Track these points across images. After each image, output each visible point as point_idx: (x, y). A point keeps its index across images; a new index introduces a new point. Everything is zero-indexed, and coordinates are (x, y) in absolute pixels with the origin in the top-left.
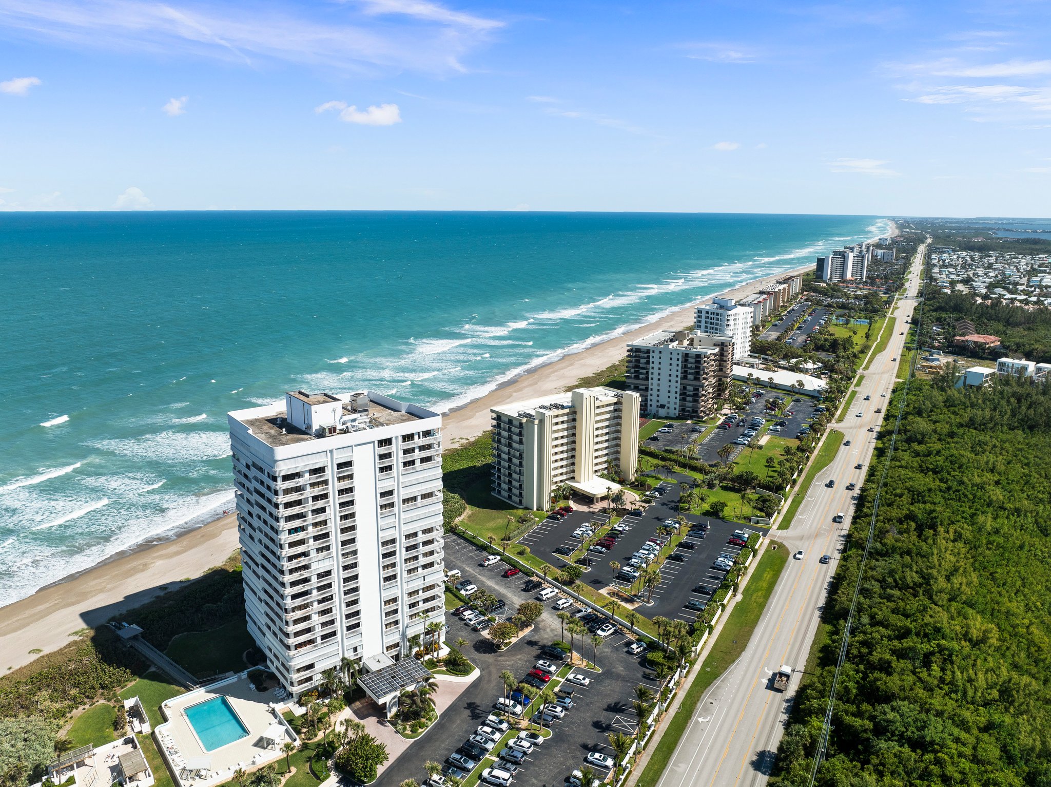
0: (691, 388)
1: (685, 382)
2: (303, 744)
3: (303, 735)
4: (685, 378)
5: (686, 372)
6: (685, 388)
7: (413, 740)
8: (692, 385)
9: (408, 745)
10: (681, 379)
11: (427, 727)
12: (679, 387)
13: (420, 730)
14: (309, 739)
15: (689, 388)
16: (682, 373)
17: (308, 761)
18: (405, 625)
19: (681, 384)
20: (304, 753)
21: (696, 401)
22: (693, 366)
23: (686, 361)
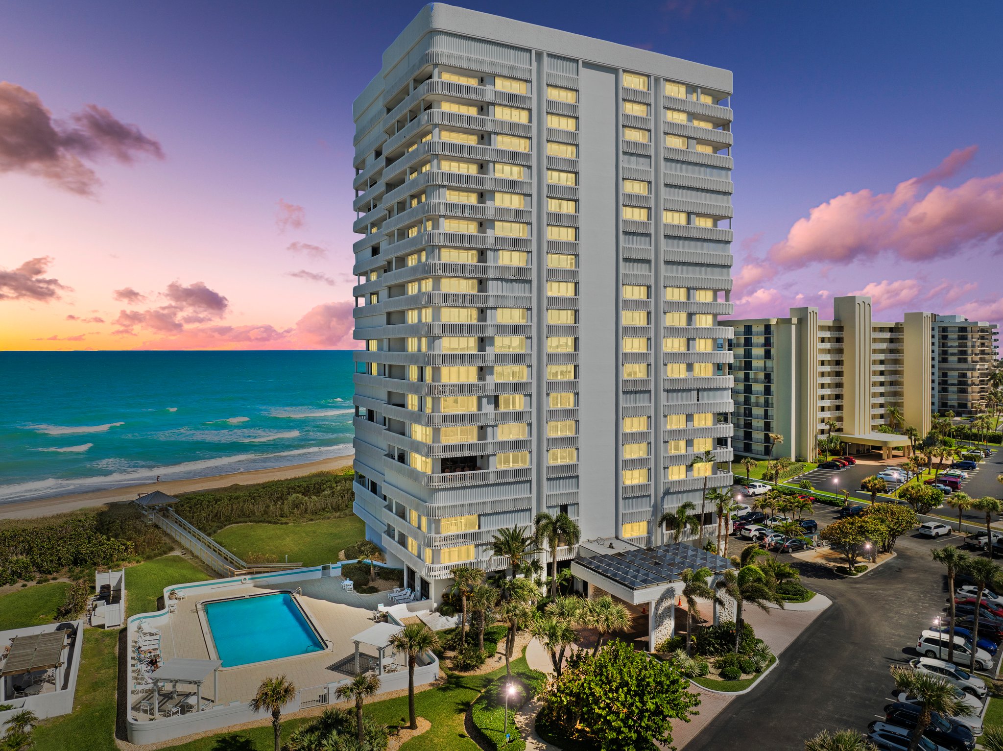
0: (956, 374)
1: (945, 365)
2: (450, 677)
3: (449, 663)
4: (945, 360)
5: (945, 352)
6: (945, 375)
7: (734, 694)
8: (957, 369)
9: (724, 705)
10: (939, 362)
11: (758, 671)
12: (937, 374)
13: (744, 677)
14: (466, 667)
15: (950, 373)
16: (939, 354)
17: (461, 711)
18: (661, 490)
19: (939, 369)
20: (450, 693)
21: (964, 391)
22: (956, 344)
23: (945, 337)
